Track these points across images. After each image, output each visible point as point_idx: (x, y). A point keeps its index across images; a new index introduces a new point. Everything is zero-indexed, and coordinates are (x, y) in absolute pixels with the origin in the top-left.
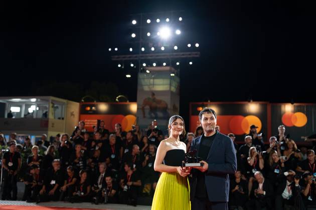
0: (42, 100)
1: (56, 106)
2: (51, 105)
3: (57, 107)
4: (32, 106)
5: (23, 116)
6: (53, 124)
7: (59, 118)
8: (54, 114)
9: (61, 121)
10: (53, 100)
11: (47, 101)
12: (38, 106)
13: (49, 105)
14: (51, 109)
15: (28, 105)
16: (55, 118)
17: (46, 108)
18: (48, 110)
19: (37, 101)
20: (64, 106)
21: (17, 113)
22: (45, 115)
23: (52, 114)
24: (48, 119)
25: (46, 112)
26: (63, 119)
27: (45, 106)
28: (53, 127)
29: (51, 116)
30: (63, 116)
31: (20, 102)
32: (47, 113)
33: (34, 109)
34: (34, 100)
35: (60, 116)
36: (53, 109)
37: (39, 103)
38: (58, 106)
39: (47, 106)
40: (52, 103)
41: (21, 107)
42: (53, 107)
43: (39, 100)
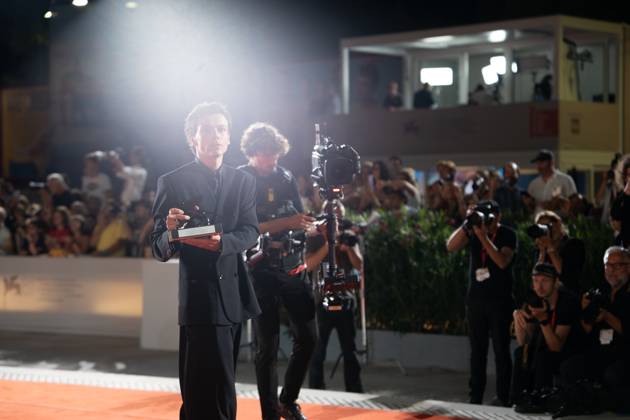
0: (525, 31)
1: (580, 50)
2: (563, 48)
3: (588, 56)
4: (493, 60)
5: (463, 99)
6: (576, 121)
7: (598, 99)
8: (575, 82)
9: (605, 106)
10: (568, 31)
11: (549, 34)
12: (515, 57)
13: (555, 51)
14: (565, 65)
15: (481, 59)
16: (580, 97)
17: (546, 63)
18: (551, 71)
19: (510, 39)
20: (612, 51)
21: (444, 88)
22: (545, 89)
23: (571, 81)
24: (557, 102)
25: (548, 78)
26: (612, 99)
27: (540, 53)
28: (575, 131)
29: (565, 93)
30: (612, 90)
31: (452, 48)
32: (552, 83)
33: (503, 71)
34: (498, 36)
35: (599, 90)
36: (571, 63)
37: (517, 46)
38: (590, 49)
39: (550, 56)
40: (566, 40)
41: (454, 65)
42: (570, 55)
43: (518, 34)
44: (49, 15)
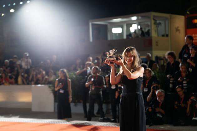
0: (142, 17)
1: (158, 22)
2: (153, 22)
3: (160, 24)
4: (133, 25)
5: (125, 37)
6: (157, 42)
7: (163, 36)
8: (157, 31)
9: (165, 38)
10: (154, 16)
11: (149, 17)
12: (139, 24)
14: (154, 27)
15: (129, 25)
16: (158, 35)
17: (148, 26)
18: (150, 28)
19: (138, 19)
20: (167, 22)
21: (119, 34)
23: (155, 31)
24: (151, 37)
25: (149, 30)
26: (167, 36)
27: (146, 23)
28: (157, 45)
29: (154, 34)
30: (167, 33)
31: (121, 22)
32: (150, 31)
33: (136, 29)
34: (134, 18)
35: (163, 33)
36: (155, 26)
37: (140, 21)
38: (161, 22)
39: (149, 23)
40: (154, 19)
41: (122, 27)
42: (155, 24)
43: (140, 18)
44: (3, 15)
